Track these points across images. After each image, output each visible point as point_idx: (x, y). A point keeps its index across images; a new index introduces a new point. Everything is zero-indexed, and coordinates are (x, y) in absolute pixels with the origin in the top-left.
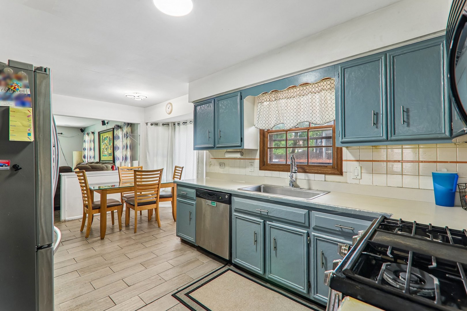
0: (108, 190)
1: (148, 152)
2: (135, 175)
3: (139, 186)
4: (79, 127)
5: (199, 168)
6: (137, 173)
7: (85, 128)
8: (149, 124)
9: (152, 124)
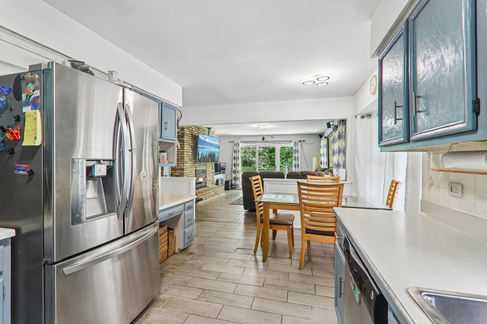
0: (270, 204)
1: (357, 157)
2: (300, 189)
3: (305, 204)
4: (317, 133)
5: (409, 188)
6: (302, 187)
7: (323, 133)
8: (359, 117)
9: (363, 117)
